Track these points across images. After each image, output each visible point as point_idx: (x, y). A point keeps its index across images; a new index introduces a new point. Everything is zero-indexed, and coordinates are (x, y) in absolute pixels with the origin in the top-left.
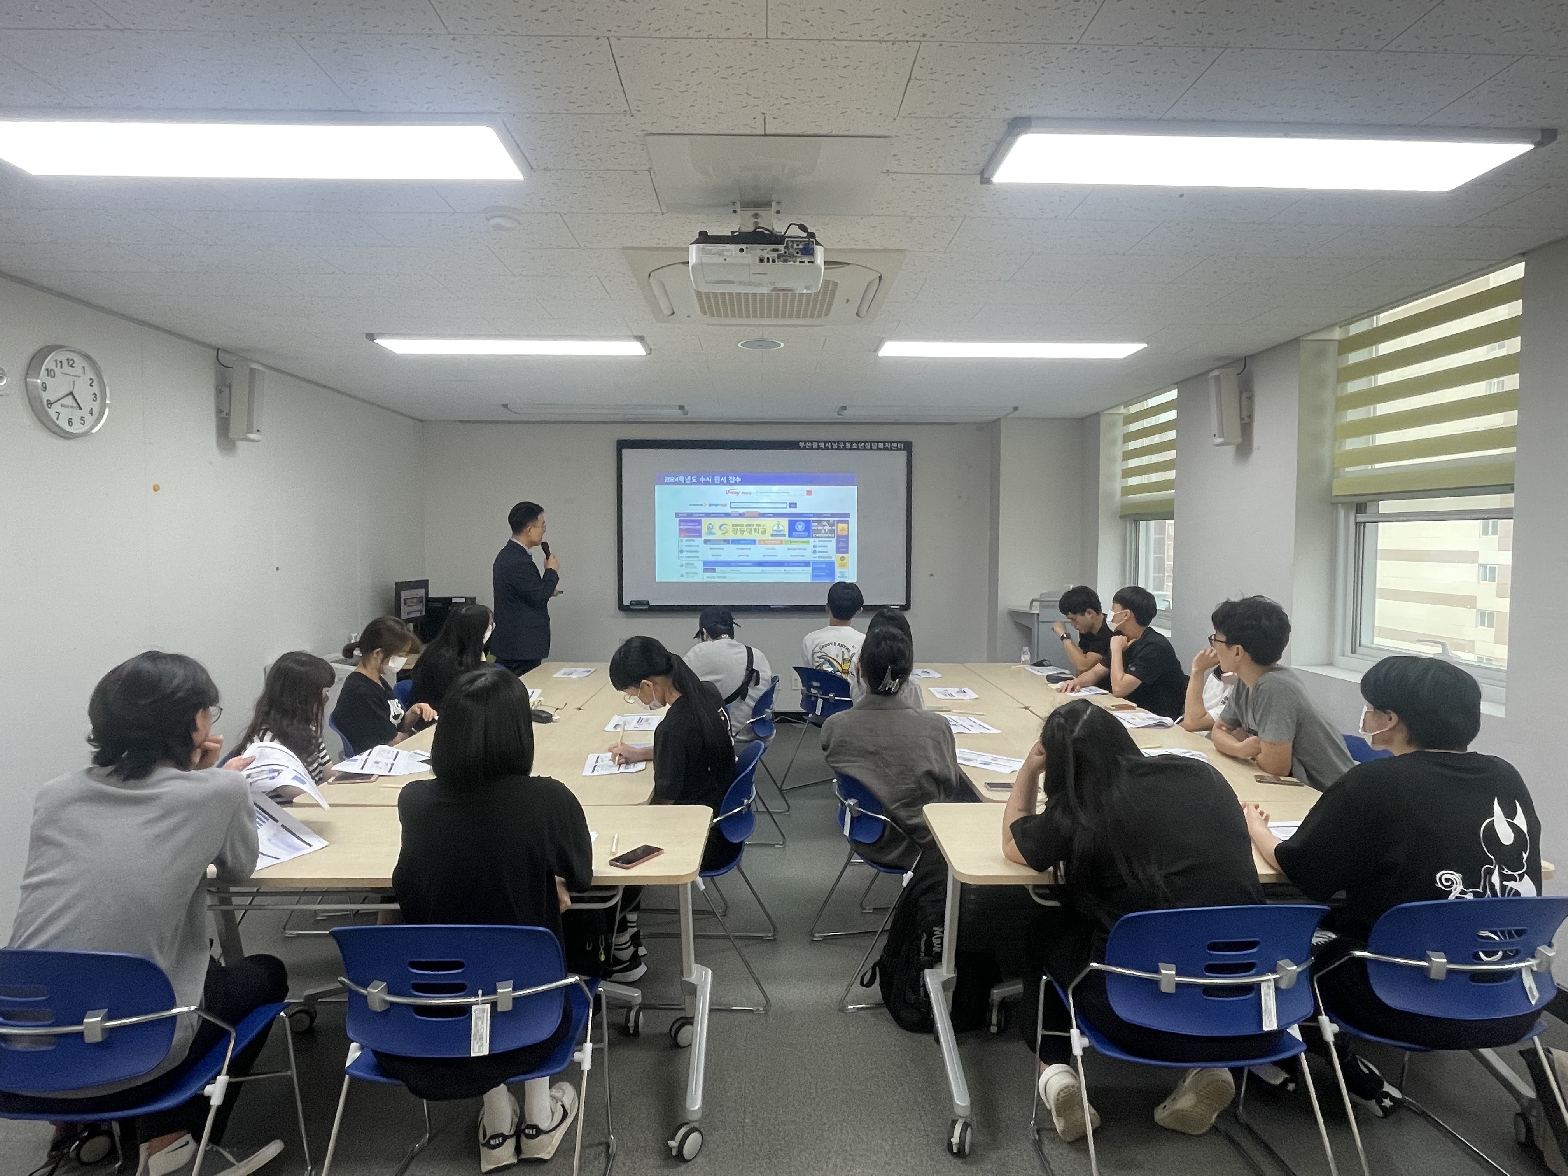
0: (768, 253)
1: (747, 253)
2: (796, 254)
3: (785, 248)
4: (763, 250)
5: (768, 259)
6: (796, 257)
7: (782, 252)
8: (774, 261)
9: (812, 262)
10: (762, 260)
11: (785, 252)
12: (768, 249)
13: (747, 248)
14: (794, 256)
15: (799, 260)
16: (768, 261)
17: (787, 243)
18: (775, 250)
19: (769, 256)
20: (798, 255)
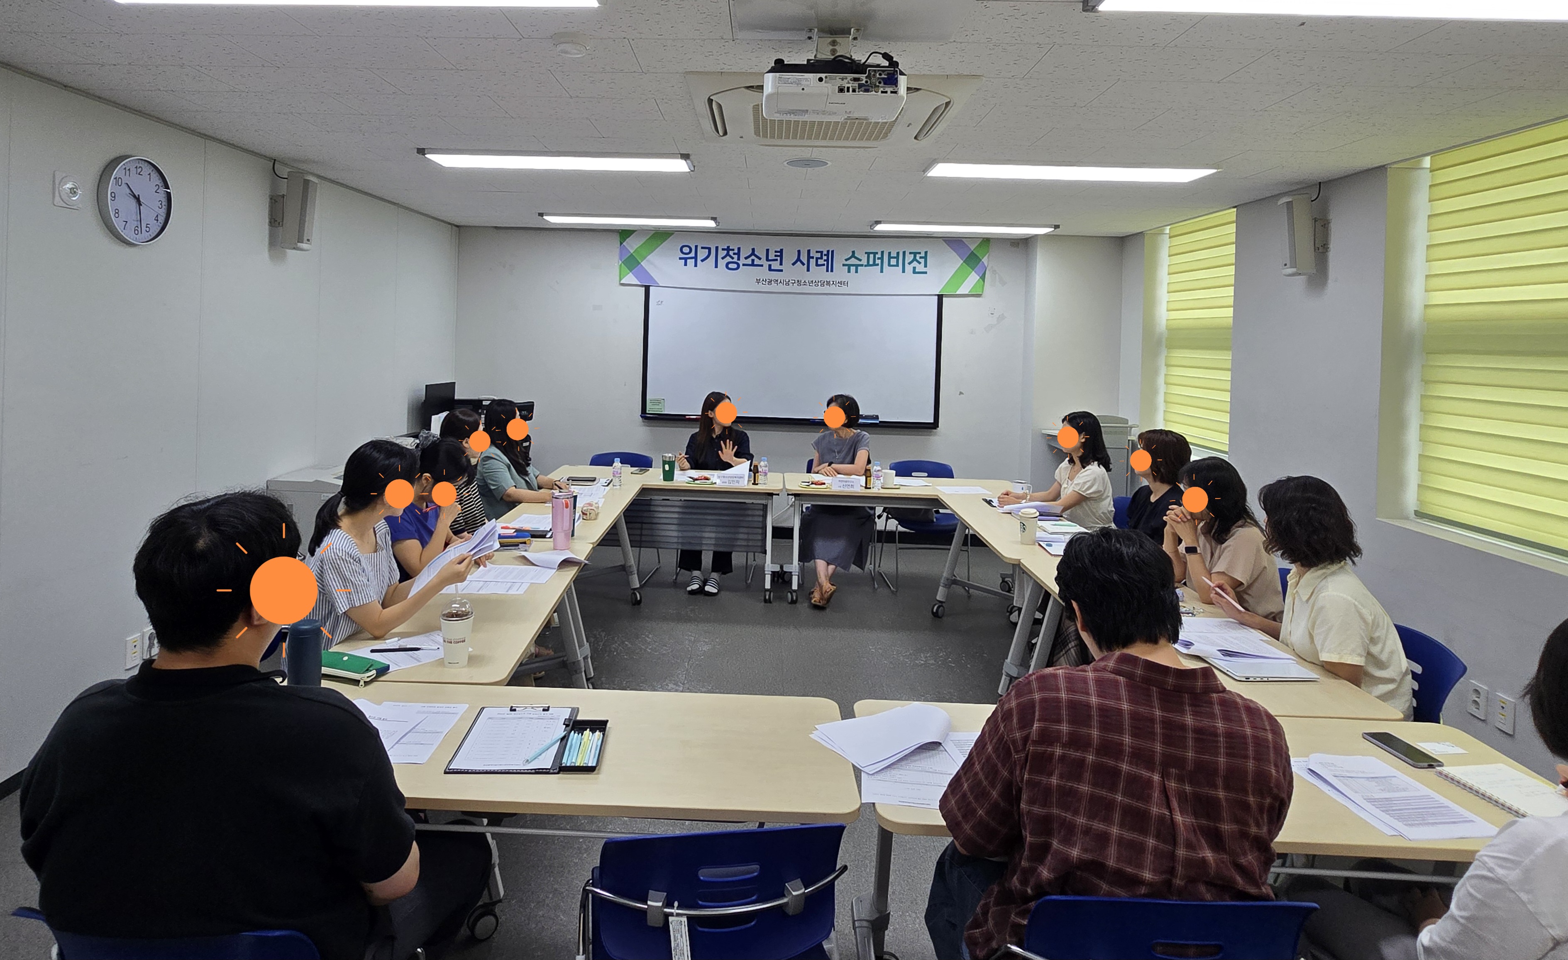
0: (849, 83)
1: (825, 82)
2: (877, 84)
3: (866, 77)
4: (843, 79)
5: (848, 88)
6: (878, 86)
7: (864, 82)
8: (854, 91)
9: (895, 92)
10: (841, 90)
11: (867, 82)
12: (849, 79)
13: (826, 77)
14: (876, 86)
15: (882, 89)
16: (848, 91)
17: (869, 74)
18: (855, 80)
19: (848, 85)
20: (880, 85)
